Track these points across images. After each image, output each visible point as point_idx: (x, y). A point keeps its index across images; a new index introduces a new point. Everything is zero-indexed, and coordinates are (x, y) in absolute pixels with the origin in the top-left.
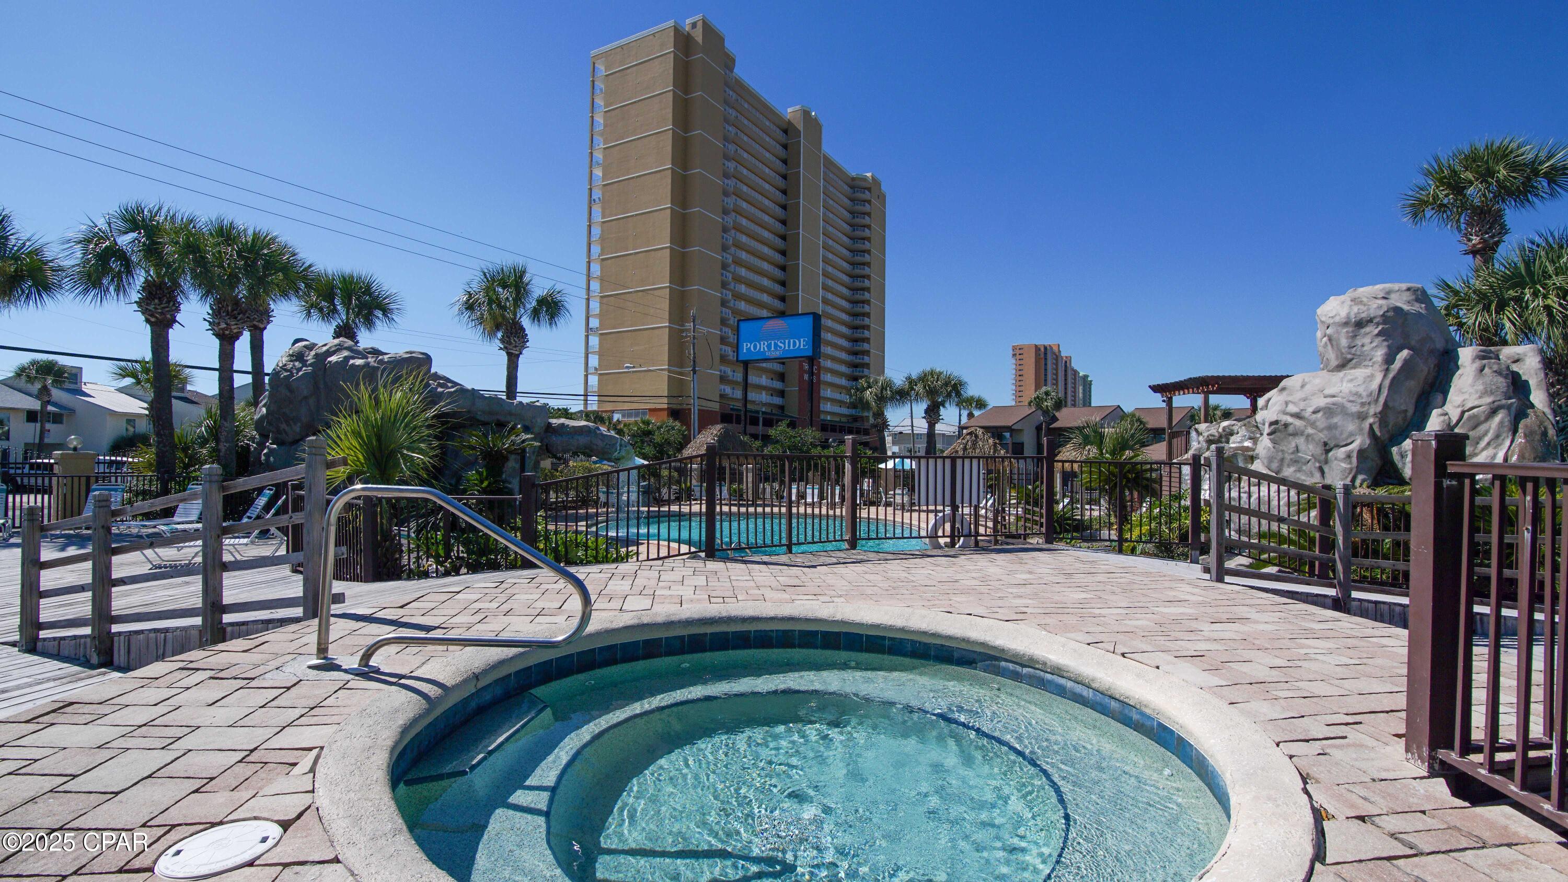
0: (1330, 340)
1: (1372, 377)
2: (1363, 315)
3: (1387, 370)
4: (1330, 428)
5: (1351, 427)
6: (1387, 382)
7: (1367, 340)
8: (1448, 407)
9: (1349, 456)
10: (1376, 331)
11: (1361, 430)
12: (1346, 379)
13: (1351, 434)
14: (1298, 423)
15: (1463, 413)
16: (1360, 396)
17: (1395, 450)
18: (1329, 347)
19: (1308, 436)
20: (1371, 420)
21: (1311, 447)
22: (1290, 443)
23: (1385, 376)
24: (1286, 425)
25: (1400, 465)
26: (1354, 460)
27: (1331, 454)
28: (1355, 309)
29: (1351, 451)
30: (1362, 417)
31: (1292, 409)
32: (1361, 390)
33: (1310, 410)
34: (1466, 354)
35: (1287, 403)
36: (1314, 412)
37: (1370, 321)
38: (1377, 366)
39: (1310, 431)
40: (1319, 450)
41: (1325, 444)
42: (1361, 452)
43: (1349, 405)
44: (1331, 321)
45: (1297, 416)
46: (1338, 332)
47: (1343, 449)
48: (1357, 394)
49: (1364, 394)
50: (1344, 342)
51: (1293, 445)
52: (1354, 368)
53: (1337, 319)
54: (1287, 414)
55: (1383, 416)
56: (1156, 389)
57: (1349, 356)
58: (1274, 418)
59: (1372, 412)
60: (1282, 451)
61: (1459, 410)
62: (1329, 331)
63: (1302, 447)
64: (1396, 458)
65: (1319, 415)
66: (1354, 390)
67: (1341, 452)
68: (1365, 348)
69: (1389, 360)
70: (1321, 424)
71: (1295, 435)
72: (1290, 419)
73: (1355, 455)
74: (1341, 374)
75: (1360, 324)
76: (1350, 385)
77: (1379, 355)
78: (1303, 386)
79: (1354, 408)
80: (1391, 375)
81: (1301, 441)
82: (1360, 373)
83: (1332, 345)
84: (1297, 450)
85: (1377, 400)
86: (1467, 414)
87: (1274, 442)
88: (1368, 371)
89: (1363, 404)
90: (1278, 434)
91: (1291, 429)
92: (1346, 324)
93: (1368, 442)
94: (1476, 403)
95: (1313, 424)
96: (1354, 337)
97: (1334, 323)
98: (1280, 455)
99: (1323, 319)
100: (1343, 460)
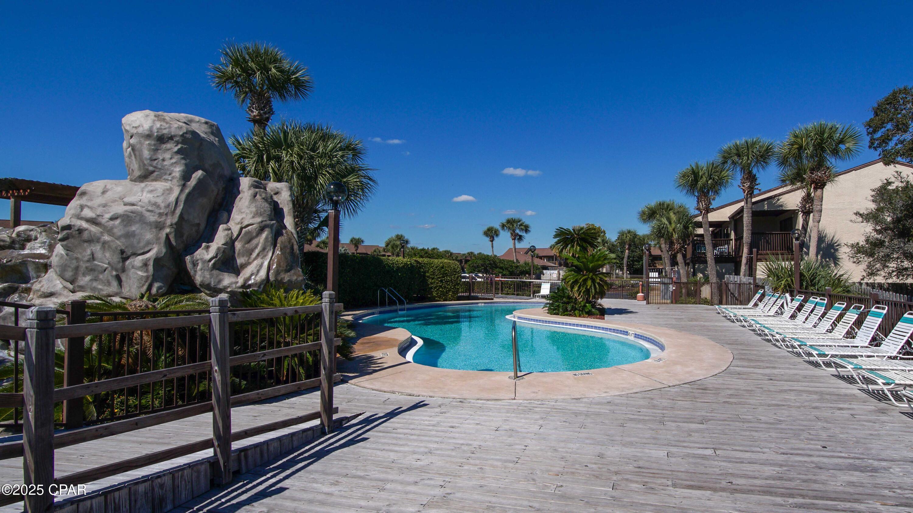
0: (134, 150)
1: (170, 190)
2: (165, 132)
3: (184, 186)
4: (128, 235)
5: (149, 236)
6: (183, 197)
7: (167, 156)
8: (231, 224)
9: (145, 264)
10: (176, 149)
11: (158, 239)
12: (147, 190)
13: (148, 243)
14: (94, 229)
15: (242, 228)
16: (158, 207)
17: (188, 258)
18: (133, 157)
19: (105, 243)
20: (168, 230)
21: (108, 255)
22: (85, 250)
23: (182, 191)
24: (80, 231)
25: (192, 273)
26: (151, 268)
27: (128, 262)
29: (148, 260)
30: (159, 226)
31: (89, 214)
32: (159, 200)
33: (108, 216)
34: (245, 183)
36: (112, 219)
37: (171, 138)
38: (175, 181)
39: (106, 238)
40: (116, 259)
41: (122, 252)
42: (157, 261)
43: (147, 214)
44: (135, 132)
45: (93, 222)
46: (141, 144)
47: (140, 258)
48: (156, 204)
49: (162, 205)
50: (146, 154)
51: (89, 252)
52: (155, 179)
53: (141, 130)
54: (83, 219)
55: (178, 227)
57: (151, 169)
58: (68, 223)
59: (169, 222)
60: (77, 259)
61: (239, 226)
62: (133, 141)
63: (99, 254)
64: (189, 266)
65: (117, 222)
66: (153, 200)
67: (138, 260)
68: (165, 163)
69: (186, 177)
70: (118, 231)
71: (90, 241)
72: (85, 225)
73: (151, 263)
74: (143, 184)
75: (162, 139)
76: (150, 196)
77: (178, 170)
78: (104, 192)
79: (152, 218)
80: (187, 191)
81: (97, 248)
82: (160, 186)
83: (136, 156)
84: (93, 257)
85: (173, 212)
86: (243, 231)
87: (67, 248)
88: (168, 185)
89: (160, 215)
90: (71, 240)
91: (86, 235)
92: (149, 137)
93: (164, 250)
95: (110, 231)
96: (156, 150)
97: (138, 134)
98: (74, 263)
99: (128, 128)
100: (139, 268)
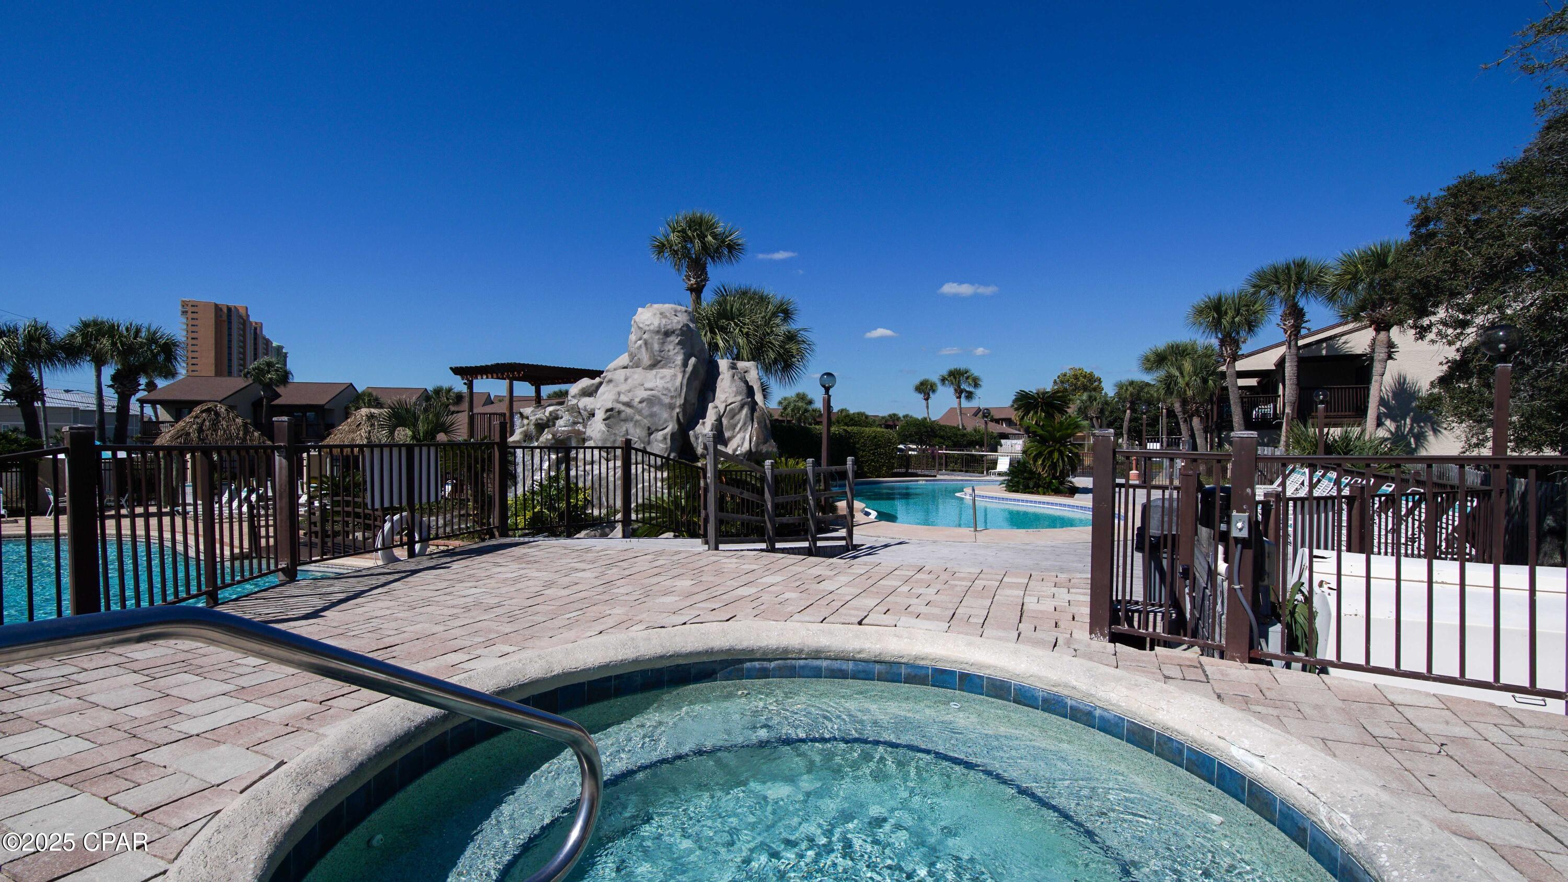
0: (646, 343)
1: (675, 375)
2: (669, 327)
3: (684, 372)
4: (652, 415)
5: (665, 415)
6: (685, 382)
7: (671, 347)
8: (717, 402)
9: (665, 439)
10: (677, 341)
11: (672, 417)
12: (659, 376)
13: (666, 421)
14: (629, 411)
15: (726, 406)
16: (669, 391)
17: (691, 433)
18: (643, 350)
19: (637, 421)
20: (678, 410)
21: (638, 431)
22: (621, 427)
23: (683, 376)
24: (619, 412)
25: (695, 445)
26: (669, 441)
27: (652, 437)
28: (664, 321)
29: (667, 434)
30: (671, 407)
31: (624, 398)
32: (669, 385)
33: (637, 400)
34: (723, 364)
35: (619, 394)
36: (640, 402)
37: (673, 332)
38: (678, 368)
39: (638, 417)
40: (644, 433)
41: (649, 428)
42: (673, 435)
43: (663, 397)
44: (647, 328)
45: (628, 404)
46: (652, 338)
47: (661, 433)
48: (667, 389)
49: (672, 389)
50: (656, 347)
51: (624, 429)
52: (662, 368)
53: (652, 327)
54: (619, 402)
55: (684, 406)
56: (457, 371)
57: (659, 358)
58: (610, 406)
59: (678, 404)
60: (615, 434)
61: (724, 405)
62: (645, 336)
63: (631, 431)
64: (692, 439)
65: (644, 404)
66: (666, 386)
67: (659, 435)
68: (670, 353)
69: (685, 364)
70: (646, 412)
71: (625, 420)
72: (622, 408)
73: (669, 437)
74: (654, 372)
75: (667, 334)
76: (662, 382)
77: (679, 359)
78: (626, 380)
79: (667, 400)
80: (687, 376)
81: (630, 426)
82: (667, 372)
83: (647, 349)
84: (627, 433)
85: (680, 395)
86: (728, 408)
87: (608, 426)
88: (672, 371)
89: (672, 397)
90: (612, 420)
91: (623, 415)
92: (658, 332)
93: (676, 427)
94: (733, 400)
95: (639, 412)
96: (663, 343)
97: (649, 330)
98: (613, 438)
99: (641, 325)
100: (661, 442)
